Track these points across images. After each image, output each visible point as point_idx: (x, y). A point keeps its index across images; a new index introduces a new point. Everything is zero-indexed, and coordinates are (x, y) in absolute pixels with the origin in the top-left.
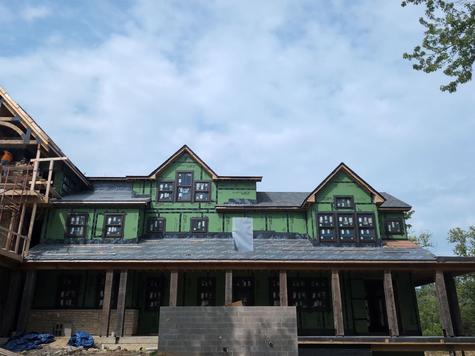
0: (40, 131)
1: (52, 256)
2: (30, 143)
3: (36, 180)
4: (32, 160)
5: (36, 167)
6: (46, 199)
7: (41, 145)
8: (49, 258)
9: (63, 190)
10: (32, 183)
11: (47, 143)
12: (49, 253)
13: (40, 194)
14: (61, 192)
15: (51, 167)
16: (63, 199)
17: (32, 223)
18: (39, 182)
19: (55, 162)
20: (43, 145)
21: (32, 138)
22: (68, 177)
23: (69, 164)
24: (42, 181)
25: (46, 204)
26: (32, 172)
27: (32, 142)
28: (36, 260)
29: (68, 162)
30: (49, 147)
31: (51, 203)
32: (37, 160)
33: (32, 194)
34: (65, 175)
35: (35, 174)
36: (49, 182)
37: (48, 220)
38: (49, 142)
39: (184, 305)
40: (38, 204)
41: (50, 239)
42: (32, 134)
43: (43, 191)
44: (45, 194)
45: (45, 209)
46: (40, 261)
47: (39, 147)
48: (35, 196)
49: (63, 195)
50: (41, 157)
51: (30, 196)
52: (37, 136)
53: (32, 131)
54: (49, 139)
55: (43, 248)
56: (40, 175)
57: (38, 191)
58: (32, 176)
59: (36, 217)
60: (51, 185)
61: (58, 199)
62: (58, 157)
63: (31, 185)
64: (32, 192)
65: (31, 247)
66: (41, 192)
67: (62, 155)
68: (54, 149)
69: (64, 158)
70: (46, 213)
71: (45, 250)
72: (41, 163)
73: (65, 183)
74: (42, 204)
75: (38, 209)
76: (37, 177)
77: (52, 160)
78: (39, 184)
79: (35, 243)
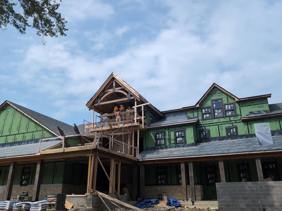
0: (134, 91)
1: (151, 156)
2: (131, 98)
3: (137, 117)
4: (133, 107)
5: (135, 111)
6: (143, 126)
7: (136, 99)
8: (149, 158)
9: (150, 120)
10: (135, 119)
11: (139, 97)
12: (148, 155)
13: (139, 124)
14: (150, 122)
15: (143, 109)
16: (151, 125)
17: (138, 140)
18: (138, 118)
19: (144, 106)
20: (137, 99)
21: (131, 96)
22: (152, 113)
23: (151, 106)
24: (140, 117)
25: (143, 129)
26: (134, 114)
27: (132, 98)
28: (143, 159)
29: (150, 105)
30: (140, 99)
31: (145, 128)
32: (135, 107)
33: (136, 125)
34: (150, 112)
35: (136, 114)
36: (143, 117)
37: (145, 138)
38: (139, 96)
39: (230, 182)
40: (139, 130)
41: (148, 148)
42: (131, 94)
43: (141, 123)
44: (142, 124)
45: (143, 132)
46: (145, 160)
47: (135, 100)
48: (137, 125)
49: (151, 123)
50: (137, 105)
51: (135, 126)
52: (134, 94)
53: (131, 92)
54: (140, 95)
55: (145, 152)
56: (138, 114)
57: (139, 123)
58: (134, 115)
59: (140, 136)
60: (144, 118)
61: (149, 125)
62: (145, 103)
63: (134, 120)
64: (136, 124)
65: (140, 152)
66: (140, 123)
67: (147, 102)
68: (143, 99)
69: (148, 104)
70: (144, 133)
71: (147, 154)
72: (137, 108)
73: (150, 116)
74: (142, 129)
75: (140, 132)
76: (137, 116)
77: (142, 105)
78: (138, 119)
79: (141, 150)
